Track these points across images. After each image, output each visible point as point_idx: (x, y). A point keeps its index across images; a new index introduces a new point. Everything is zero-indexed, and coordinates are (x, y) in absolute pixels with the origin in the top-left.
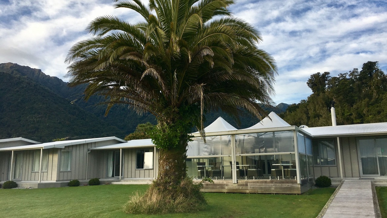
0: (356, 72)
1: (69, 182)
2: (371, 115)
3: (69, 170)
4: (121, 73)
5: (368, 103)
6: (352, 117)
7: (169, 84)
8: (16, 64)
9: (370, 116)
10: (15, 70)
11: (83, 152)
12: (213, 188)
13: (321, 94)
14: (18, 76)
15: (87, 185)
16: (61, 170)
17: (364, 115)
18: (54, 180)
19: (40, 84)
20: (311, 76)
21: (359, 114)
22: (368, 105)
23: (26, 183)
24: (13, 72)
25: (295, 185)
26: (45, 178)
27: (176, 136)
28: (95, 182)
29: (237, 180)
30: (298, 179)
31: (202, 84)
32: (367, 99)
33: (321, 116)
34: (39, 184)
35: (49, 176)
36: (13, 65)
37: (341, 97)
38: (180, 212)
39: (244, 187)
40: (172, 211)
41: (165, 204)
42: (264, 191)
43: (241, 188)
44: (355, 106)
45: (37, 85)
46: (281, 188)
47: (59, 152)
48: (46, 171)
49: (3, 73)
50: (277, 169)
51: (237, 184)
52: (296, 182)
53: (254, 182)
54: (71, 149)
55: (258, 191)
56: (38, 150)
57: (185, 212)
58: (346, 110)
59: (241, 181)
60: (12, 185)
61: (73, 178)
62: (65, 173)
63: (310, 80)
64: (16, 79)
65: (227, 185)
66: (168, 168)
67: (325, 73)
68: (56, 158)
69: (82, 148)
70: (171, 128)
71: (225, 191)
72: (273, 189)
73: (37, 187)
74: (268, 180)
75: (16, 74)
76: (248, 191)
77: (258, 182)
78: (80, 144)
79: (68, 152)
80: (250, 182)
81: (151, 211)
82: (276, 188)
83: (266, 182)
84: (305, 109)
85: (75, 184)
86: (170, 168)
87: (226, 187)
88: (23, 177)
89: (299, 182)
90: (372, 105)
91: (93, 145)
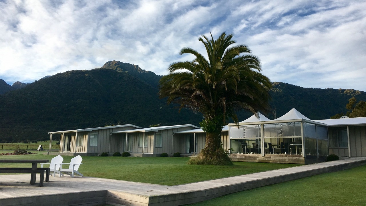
1: (161, 154)
3: (161, 146)
4: (184, 92)
7: (209, 97)
8: (119, 61)
10: (118, 67)
11: (170, 135)
12: (249, 159)
14: (120, 71)
15: (172, 157)
16: (156, 146)
18: (152, 152)
19: (138, 78)
23: (135, 154)
24: (117, 69)
25: (301, 158)
26: (146, 151)
27: (214, 125)
28: (178, 155)
29: (264, 155)
30: (303, 154)
31: (225, 98)
34: (143, 155)
35: (149, 150)
36: (117, 63)
38: (213, 164)
39: (269, 159)
40: (209, 163)
41: (206, 160)
42: (281, 162)
43: (266, 160)
45: (136, 79)
46: (292, 160)
47: (154, 134)
48: (147, 146)
49: (110, 69)
50: (292, 148)
51: (264, 157)
52: (302, 156)
53: (275, 156)
54: (162, 132)
55: (277, 162)
56: (142, 133)
57: (216, 164)
59: (266, 155)
60: (127, 155)
61: (164, 152)
62: (158, 148)
64: (120, 74)
65: (258, 157)
66: (210, 142)
68: (153, 137)
69: (169, 132)
70: (211, 120)
71: (257, 161)
72: (287, 160)
73: (142, 156)
74: (284, 155)
75: (119, 70)
76: (271, 162)
77: (277, 156)
78: (167, 129)
79: (160, 134)
80: (273, 156)
81: (199, 163)
82: (289, 160)
83: (283, 156)
85: (165, 155)
86: (211, 142)
87: (257, 159)
88: (133, 150)
89: (303, 156)
91: (176, 130)
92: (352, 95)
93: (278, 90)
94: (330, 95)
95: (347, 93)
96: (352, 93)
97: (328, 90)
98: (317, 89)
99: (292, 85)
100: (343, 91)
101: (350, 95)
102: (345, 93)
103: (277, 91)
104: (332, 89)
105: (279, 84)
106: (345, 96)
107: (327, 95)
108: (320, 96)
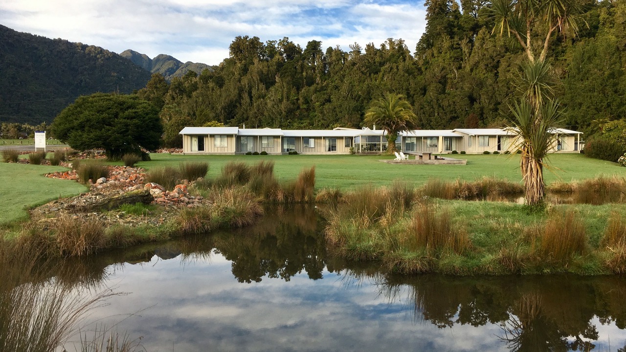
6: (299, 102)
17: (311, 100)
21: (307, 99)
63: (234, 43)
92: (98, 56)
94: (62, 52)
95: (90, 51)
96: (98, 53)
97: (59, 42)
98: (39, 36)
100: (84, 47)
101: (96, 56)
102: (87, 51)
104: (67, 42)
106: (87, 57)
107: (58, 52)
108: (45, 51)
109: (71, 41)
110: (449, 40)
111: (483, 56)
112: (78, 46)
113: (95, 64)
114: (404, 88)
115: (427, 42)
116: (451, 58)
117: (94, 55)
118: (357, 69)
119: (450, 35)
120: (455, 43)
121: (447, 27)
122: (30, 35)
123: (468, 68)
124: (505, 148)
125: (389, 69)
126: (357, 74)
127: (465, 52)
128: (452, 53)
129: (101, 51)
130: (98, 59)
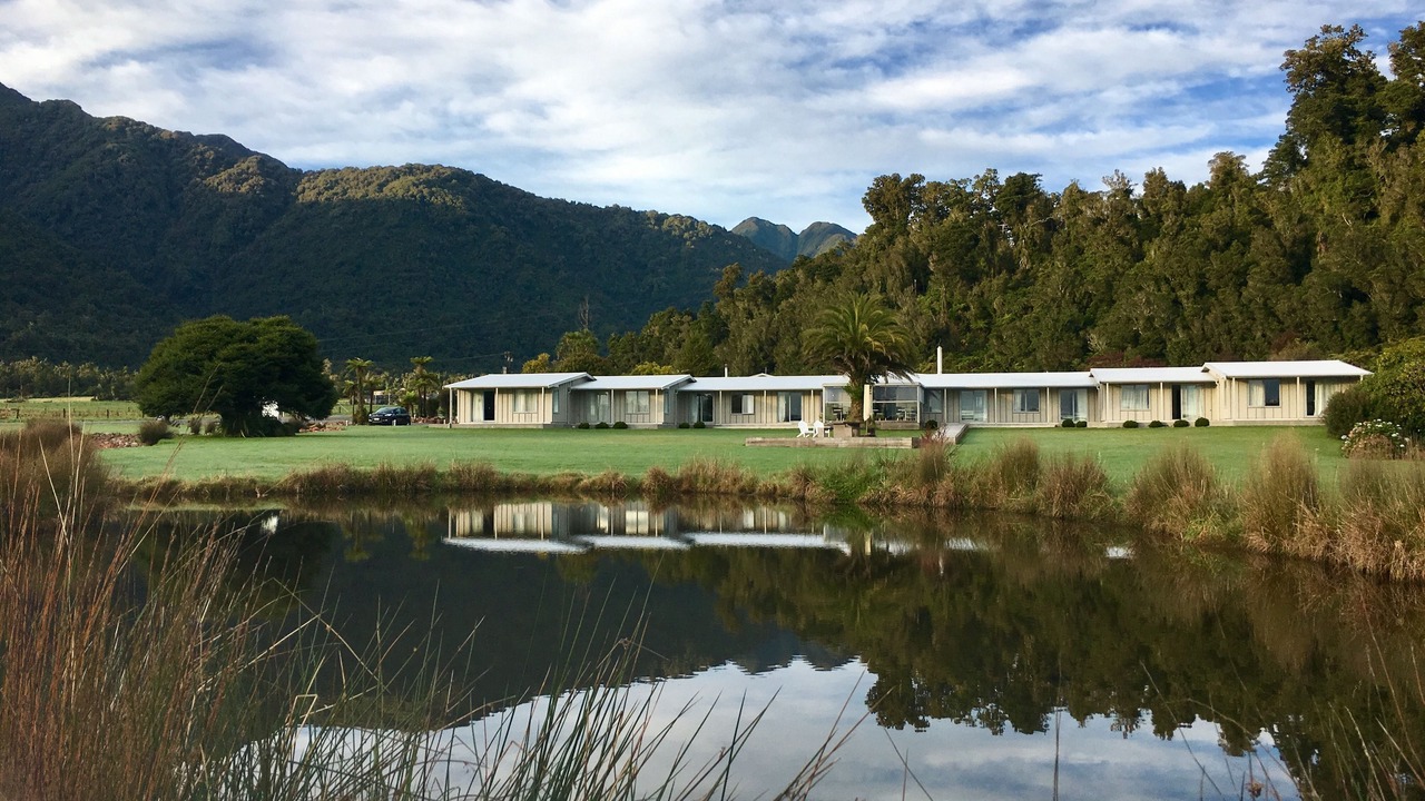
0: (992, 179)
2: (1008, 313)
5: (1006, 281)
6: (968, 314)
9: (1007, 316)
11: (674, 393)
13: (900, 240)
17: (995, 311)
18: (660, 422)
20: (876, 179)
21: (985, 308)
22: (1004, 290)
26: (647, 420)
32: (1004, 275)
33: (899, 308)
35: (653, 418)
37: (949, 262)
44: (976, 290)
58: (957, 296)
63: (871, 192)
67: (913, 175)
68: (661, 398)
84: (857, 280)
90: (1013, 289)
92: (686, 235)
93: (447, 199)
94: (620, 232)
95: (671, 226)
96: (687, 230)
97: (615, 212)
98: (579, 204)
99: (498, 183)
100: (661, 219)
101: (681, 236)
102: (665, 225)
103: (445, 203)
104: (629, 211)
105: (453, 173)
106: (665, 238)
107: (612, 231)
108: (588, 231)
109: (636, 208)
110: (1339, 148)
111: (1413, 182)
112: (649, 219)
113: (679, 251)
114: (1191, 272)
115: (1286, 156)
116: (1346, 191)
117: (677, 233)
118: (1107, 234)
119: (1342, 134)
120: (1358, 153)
121: (1332, 117)
122: (563, 202)
123: (1385, 216)
124: (1191, 411)
125: (1175, 228)
126: (1107, 244)
127: (1378, 175)
128: (1350, 179)
129: (692, 223)
130: (686, 240)
